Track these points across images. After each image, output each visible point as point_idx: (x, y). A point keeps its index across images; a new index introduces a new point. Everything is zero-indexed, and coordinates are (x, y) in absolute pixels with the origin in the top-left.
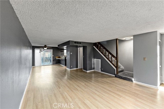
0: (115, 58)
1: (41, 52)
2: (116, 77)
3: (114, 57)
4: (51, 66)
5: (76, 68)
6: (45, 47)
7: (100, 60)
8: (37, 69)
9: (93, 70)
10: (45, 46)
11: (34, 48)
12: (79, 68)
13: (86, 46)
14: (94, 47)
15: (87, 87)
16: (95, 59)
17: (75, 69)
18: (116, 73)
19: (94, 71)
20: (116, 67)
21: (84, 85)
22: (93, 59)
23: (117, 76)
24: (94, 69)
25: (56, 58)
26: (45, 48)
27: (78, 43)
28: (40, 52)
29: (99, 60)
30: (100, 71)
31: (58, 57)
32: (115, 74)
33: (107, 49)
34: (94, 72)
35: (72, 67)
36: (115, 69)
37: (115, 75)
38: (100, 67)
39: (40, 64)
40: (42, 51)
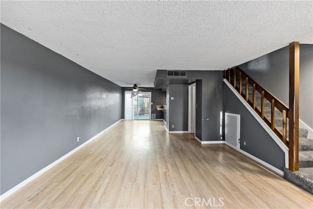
0: (284, 111)
1: (133, 98)
2: (285, 178)
3: (281, 107)
4: (148, 121)
5: (184, 130)
6: (135, 88)
7: (238, 117)
8: (127, 124)
9: (221, 142)
10: (135, 86)
11: (123, 90)
12: (190, 131)
13: (201, 80)
14: (225, 80)
15: (162, 180)
16: (226, 114)
17: (182, 132)
18: (287, 166)
19: (224, 144)
20: (287, 143)
21: (161, 175)
22: (221, 113)
23: (290, 176)
24: (224, 139)
25: (156, 108)
26: (134, 90)
27: (178, 75)
28: (131, 98)
29: (236, 117)
30: (238, 147)
31: (160, 106)
32: (282, 168)
33: (257, 85)
34: (224, 148)
35: (173, 127)
36: (285, 149)
37: (283, 170)
38: (238, 137)
39: (132, 116)
40: (134, 95)
